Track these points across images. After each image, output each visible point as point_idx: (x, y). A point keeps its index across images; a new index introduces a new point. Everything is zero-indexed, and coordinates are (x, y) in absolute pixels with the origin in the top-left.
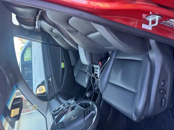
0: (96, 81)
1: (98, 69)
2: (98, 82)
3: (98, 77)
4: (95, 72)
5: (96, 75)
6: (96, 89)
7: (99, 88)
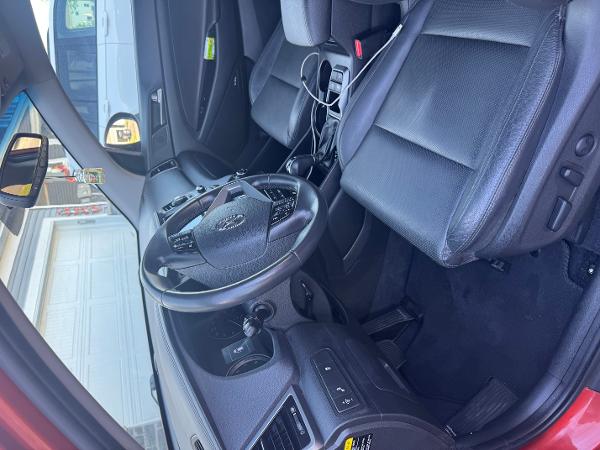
0: (330, 122)
1: (346, 74)
2: (335, 124)
3: (340, 106)
4: (332, 86)
5: (334, 95)
6: (324, 150)
7: (335, 148)
